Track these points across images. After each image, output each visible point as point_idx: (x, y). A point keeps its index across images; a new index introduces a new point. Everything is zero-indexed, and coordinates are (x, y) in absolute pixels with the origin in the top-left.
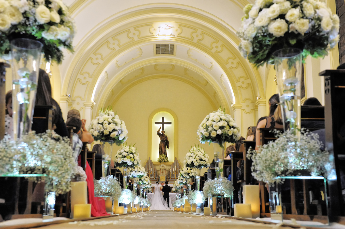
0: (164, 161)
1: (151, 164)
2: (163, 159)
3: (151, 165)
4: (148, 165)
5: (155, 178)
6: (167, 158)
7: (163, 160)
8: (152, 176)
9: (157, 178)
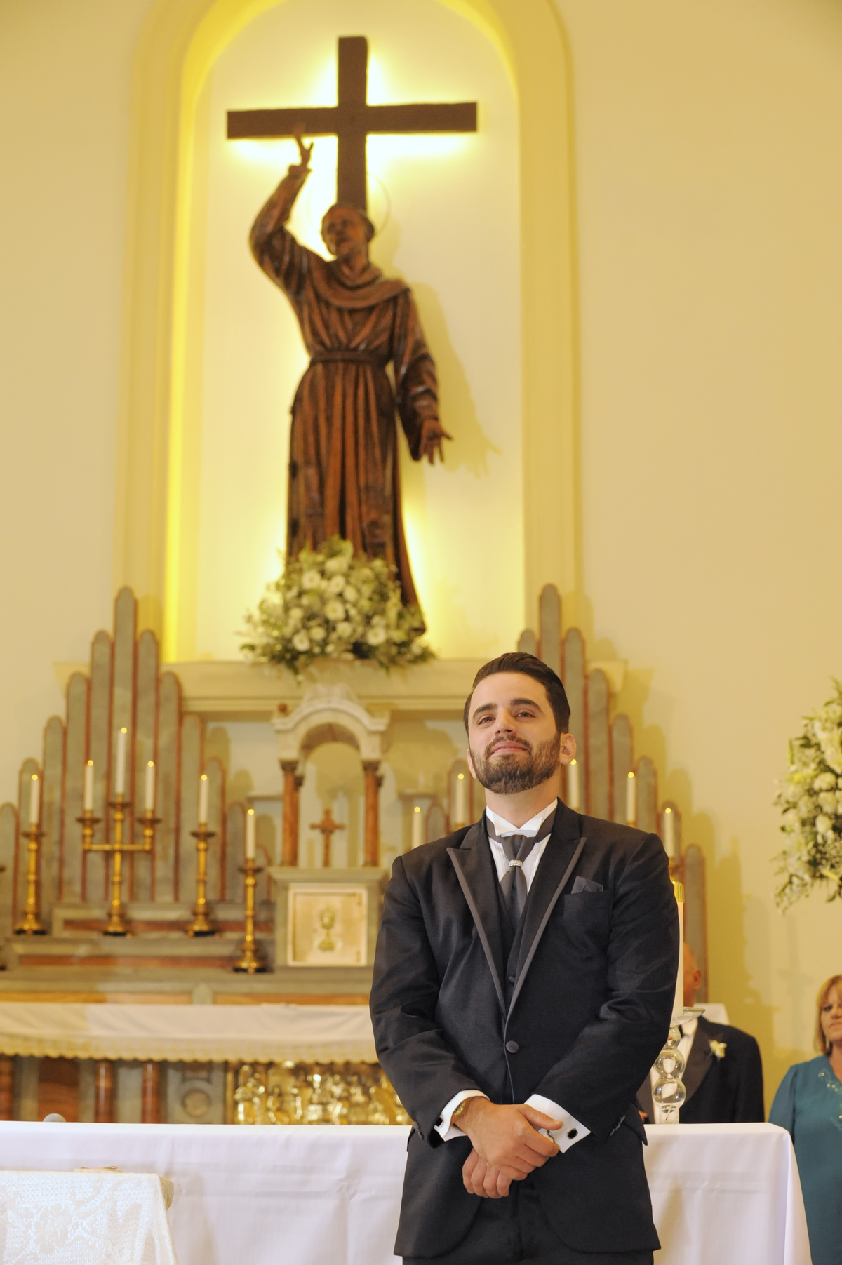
0: (360, 650)
1: (146, 702)
2: (334, 611)
3: (146, 718)
4: (99, 713)
5: (199, 926)
6: (408, 597)
7: (329, 626)
8: (165, 896)
9: (240, 926)
